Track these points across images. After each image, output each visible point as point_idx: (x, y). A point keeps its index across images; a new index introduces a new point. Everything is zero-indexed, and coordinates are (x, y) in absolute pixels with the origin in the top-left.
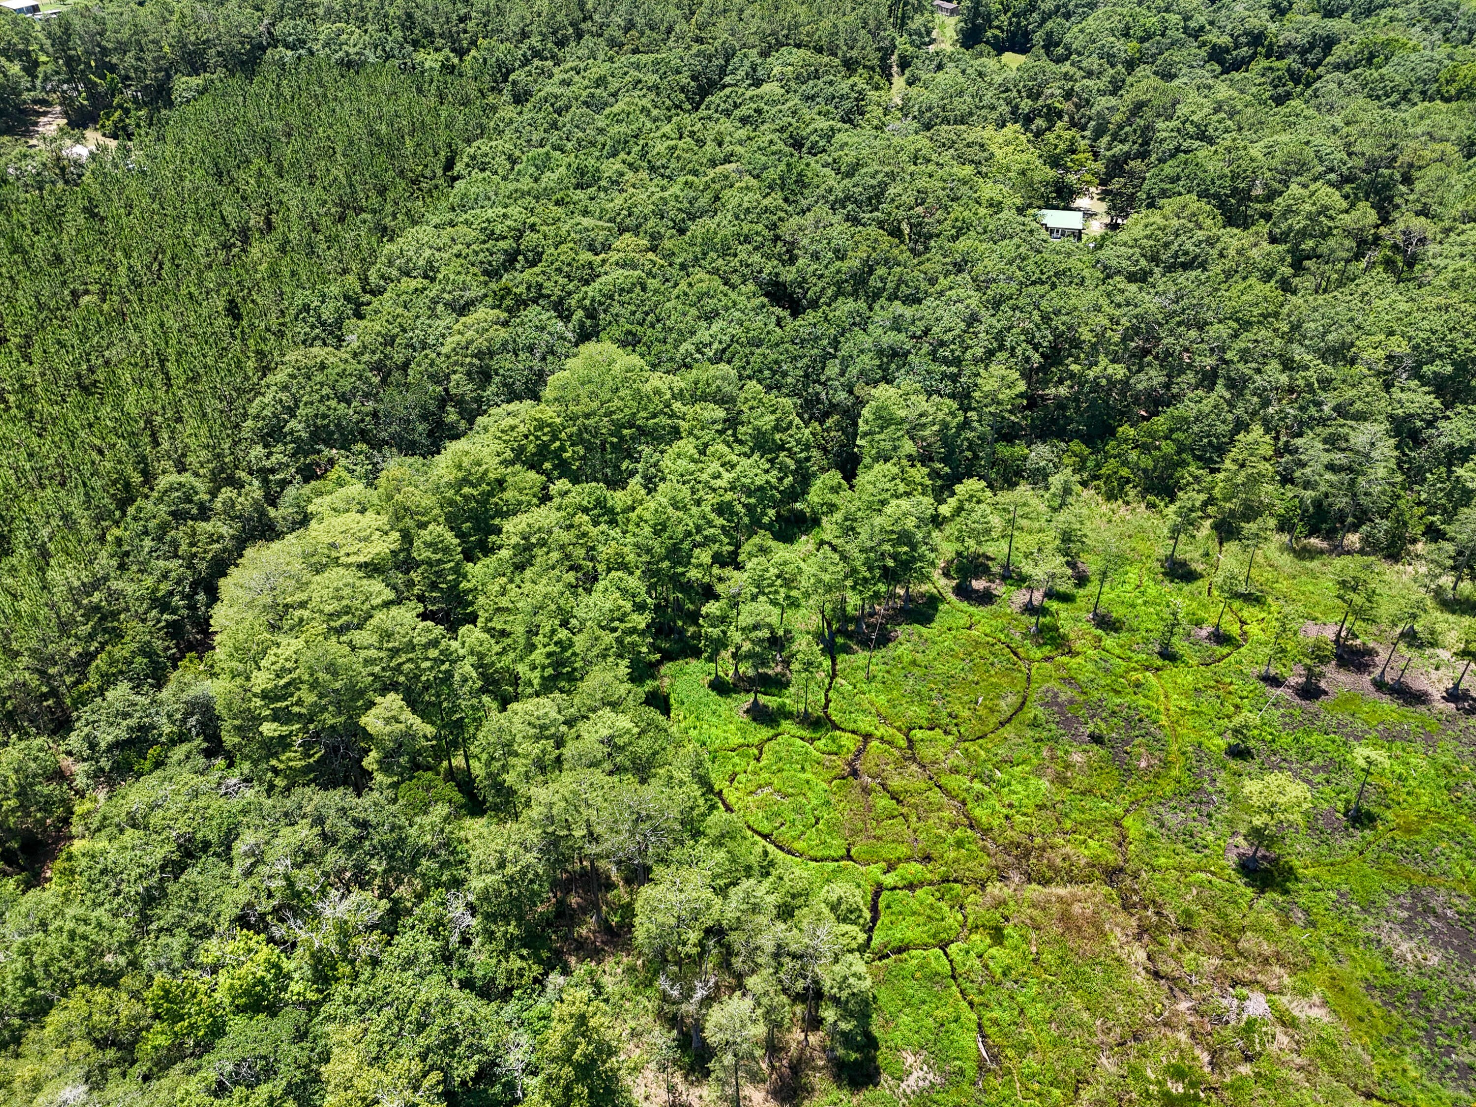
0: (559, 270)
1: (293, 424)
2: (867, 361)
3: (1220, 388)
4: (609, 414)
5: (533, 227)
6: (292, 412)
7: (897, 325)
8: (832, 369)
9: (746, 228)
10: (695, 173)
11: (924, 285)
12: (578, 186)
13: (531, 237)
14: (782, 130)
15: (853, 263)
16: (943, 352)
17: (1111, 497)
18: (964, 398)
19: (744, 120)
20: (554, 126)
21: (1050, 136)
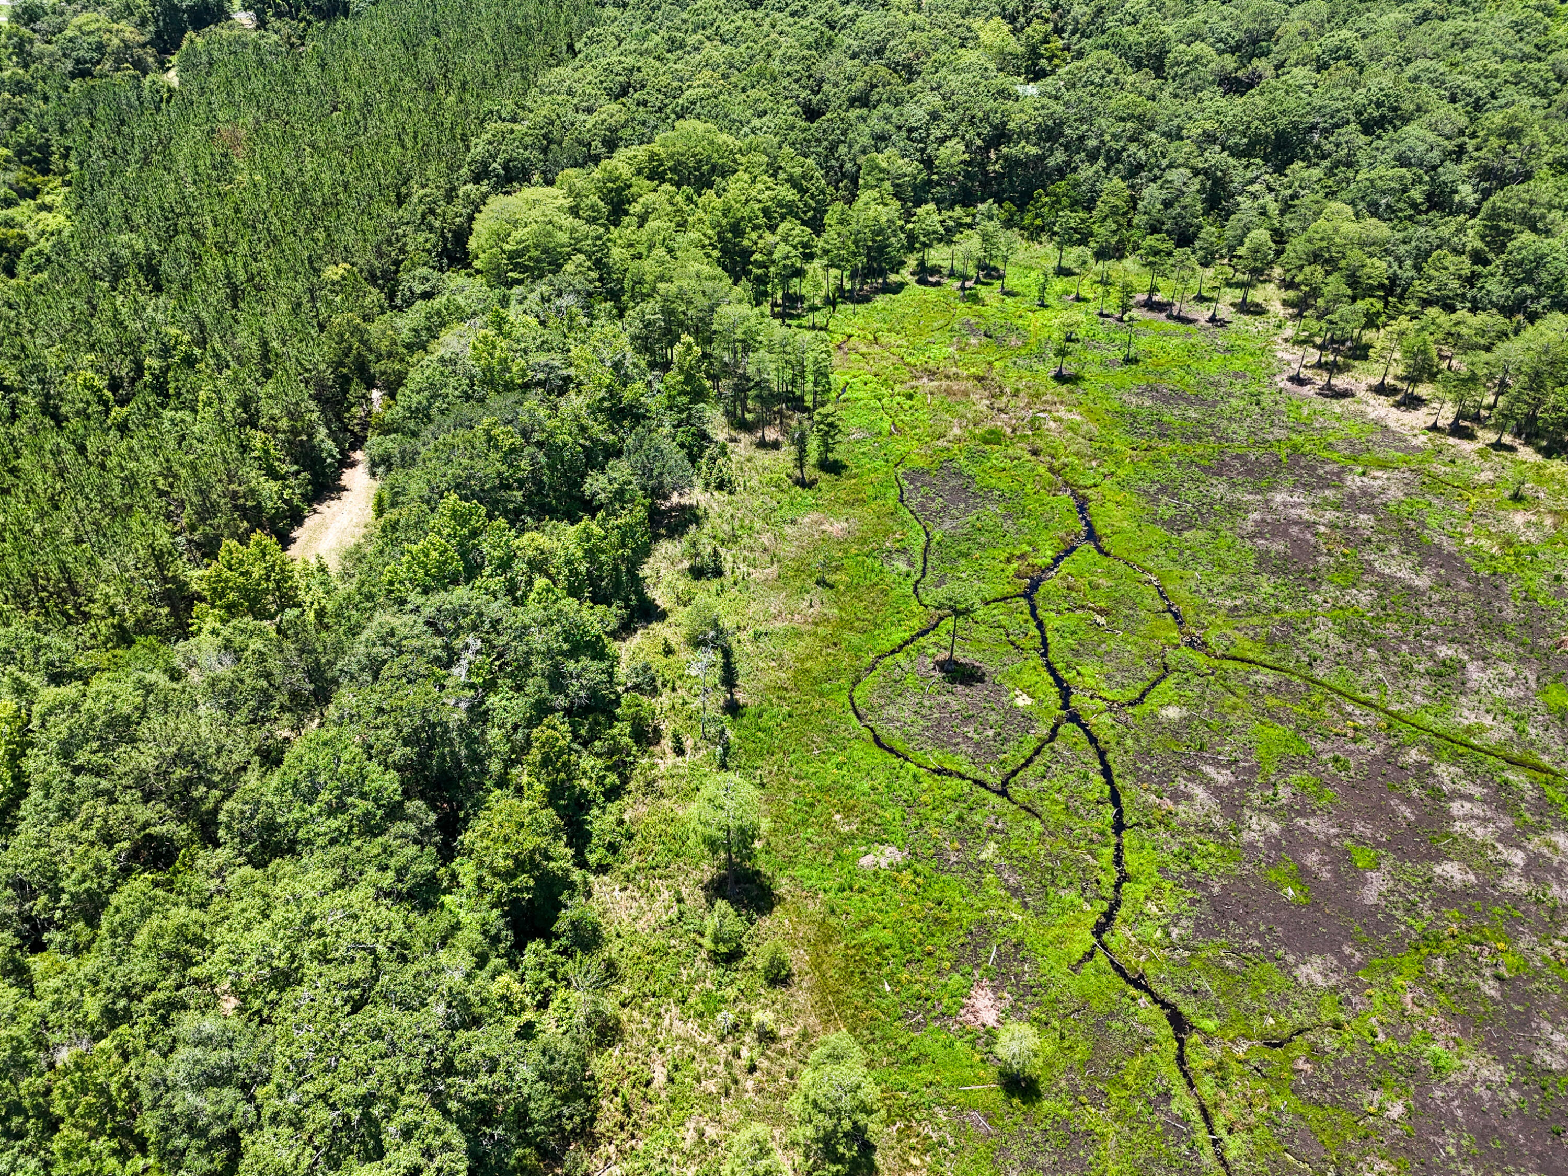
0: (659, 91)
1: (495, 165)
2: (865, 140)
3: (1101, 162)
4: (694, 155)
5: (639, 70)
6: (494, 157)
7: (887, 118)
8: (843, 149)
9: (788, 68)
10: (755, 42)
11: (907, 97)
12: (669, 51)
13: (637, 76)
14: (820, 18)
15: (860, 84)
16: (915, 135)
17: (1031, 238)
18: (928, 163)
19: (793, 14)
20: (649, 19)
21: (1029, 30)
